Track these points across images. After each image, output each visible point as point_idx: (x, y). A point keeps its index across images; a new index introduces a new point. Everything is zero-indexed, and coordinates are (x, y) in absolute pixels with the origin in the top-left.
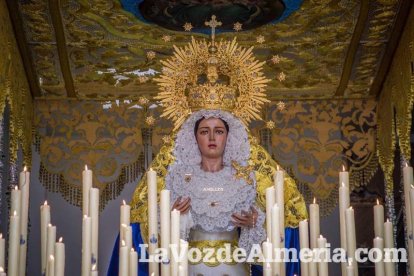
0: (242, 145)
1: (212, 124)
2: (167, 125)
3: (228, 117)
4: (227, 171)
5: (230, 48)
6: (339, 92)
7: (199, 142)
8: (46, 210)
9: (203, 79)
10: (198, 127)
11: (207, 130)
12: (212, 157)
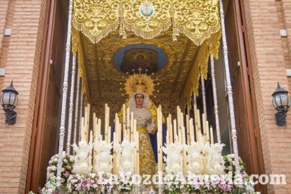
0: (148, 102)
1: (140, 96)
2: (127, 96)
3: (144, 94)
4: (143, 109)
5: (145, 77)
6: (170, 96)
7: (136, 101)
8: (94, 114)
9: (137, 84)
10: (136, 97)
11: (138, 97)
12: (140, 105)
